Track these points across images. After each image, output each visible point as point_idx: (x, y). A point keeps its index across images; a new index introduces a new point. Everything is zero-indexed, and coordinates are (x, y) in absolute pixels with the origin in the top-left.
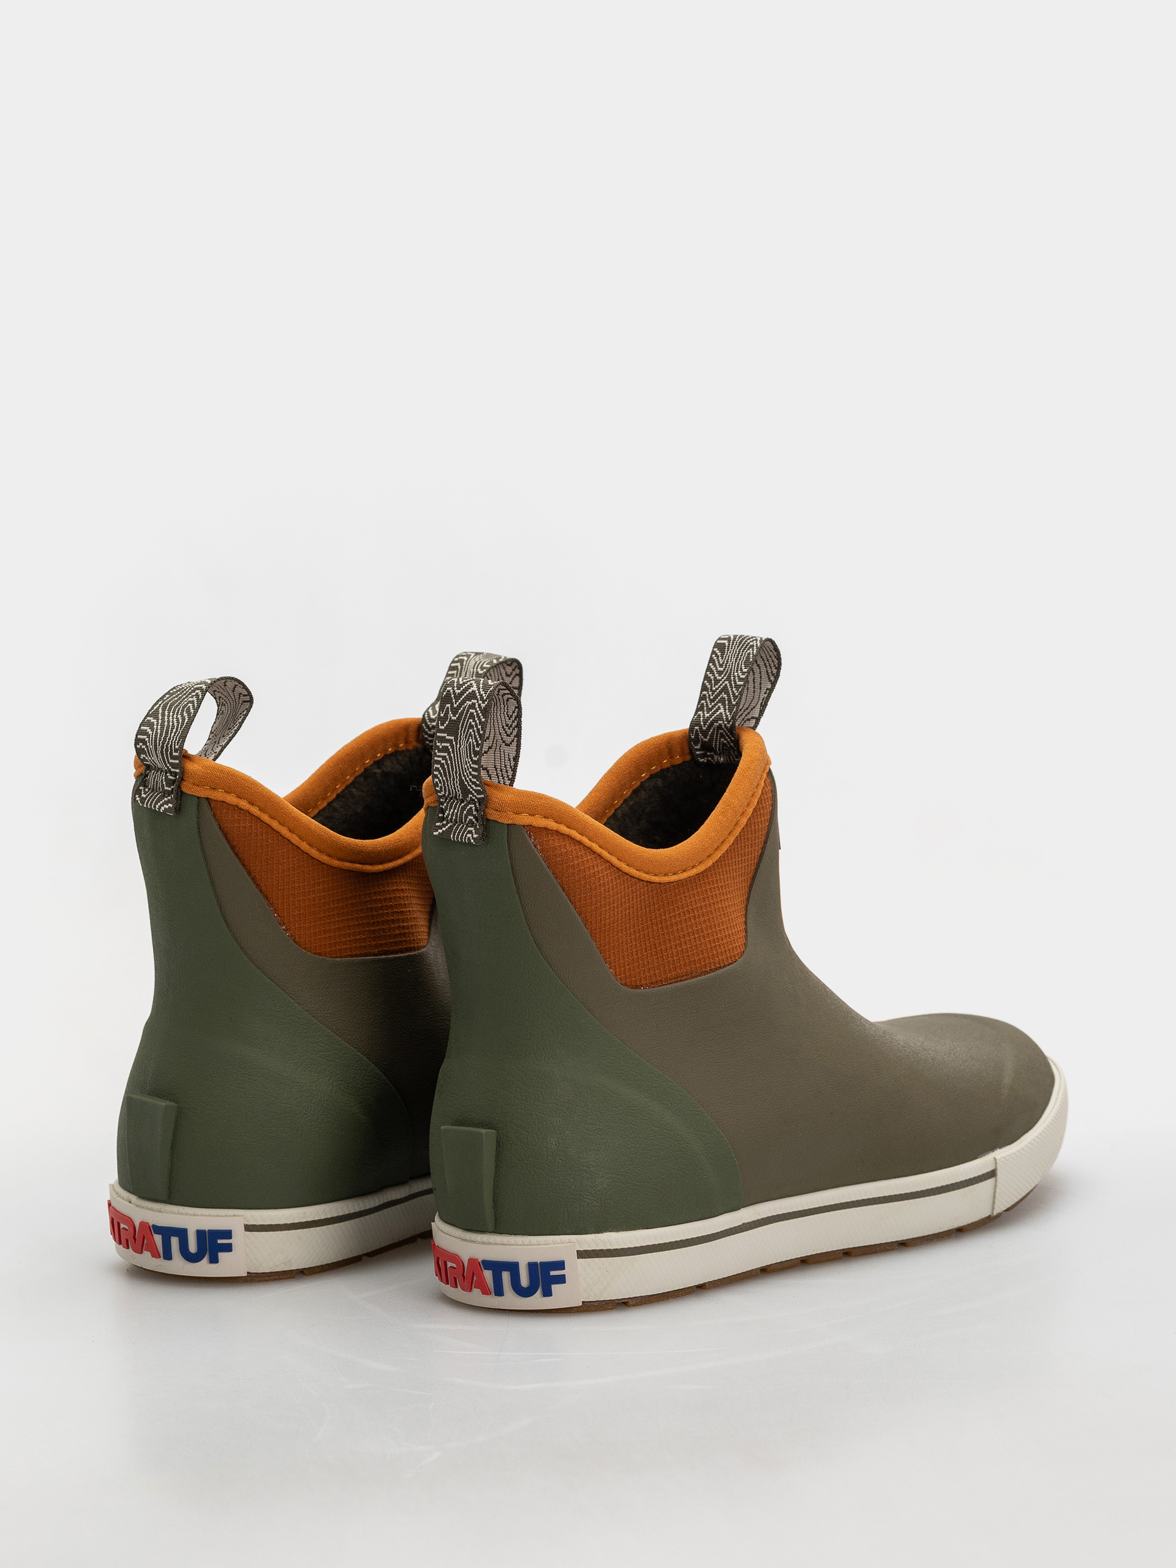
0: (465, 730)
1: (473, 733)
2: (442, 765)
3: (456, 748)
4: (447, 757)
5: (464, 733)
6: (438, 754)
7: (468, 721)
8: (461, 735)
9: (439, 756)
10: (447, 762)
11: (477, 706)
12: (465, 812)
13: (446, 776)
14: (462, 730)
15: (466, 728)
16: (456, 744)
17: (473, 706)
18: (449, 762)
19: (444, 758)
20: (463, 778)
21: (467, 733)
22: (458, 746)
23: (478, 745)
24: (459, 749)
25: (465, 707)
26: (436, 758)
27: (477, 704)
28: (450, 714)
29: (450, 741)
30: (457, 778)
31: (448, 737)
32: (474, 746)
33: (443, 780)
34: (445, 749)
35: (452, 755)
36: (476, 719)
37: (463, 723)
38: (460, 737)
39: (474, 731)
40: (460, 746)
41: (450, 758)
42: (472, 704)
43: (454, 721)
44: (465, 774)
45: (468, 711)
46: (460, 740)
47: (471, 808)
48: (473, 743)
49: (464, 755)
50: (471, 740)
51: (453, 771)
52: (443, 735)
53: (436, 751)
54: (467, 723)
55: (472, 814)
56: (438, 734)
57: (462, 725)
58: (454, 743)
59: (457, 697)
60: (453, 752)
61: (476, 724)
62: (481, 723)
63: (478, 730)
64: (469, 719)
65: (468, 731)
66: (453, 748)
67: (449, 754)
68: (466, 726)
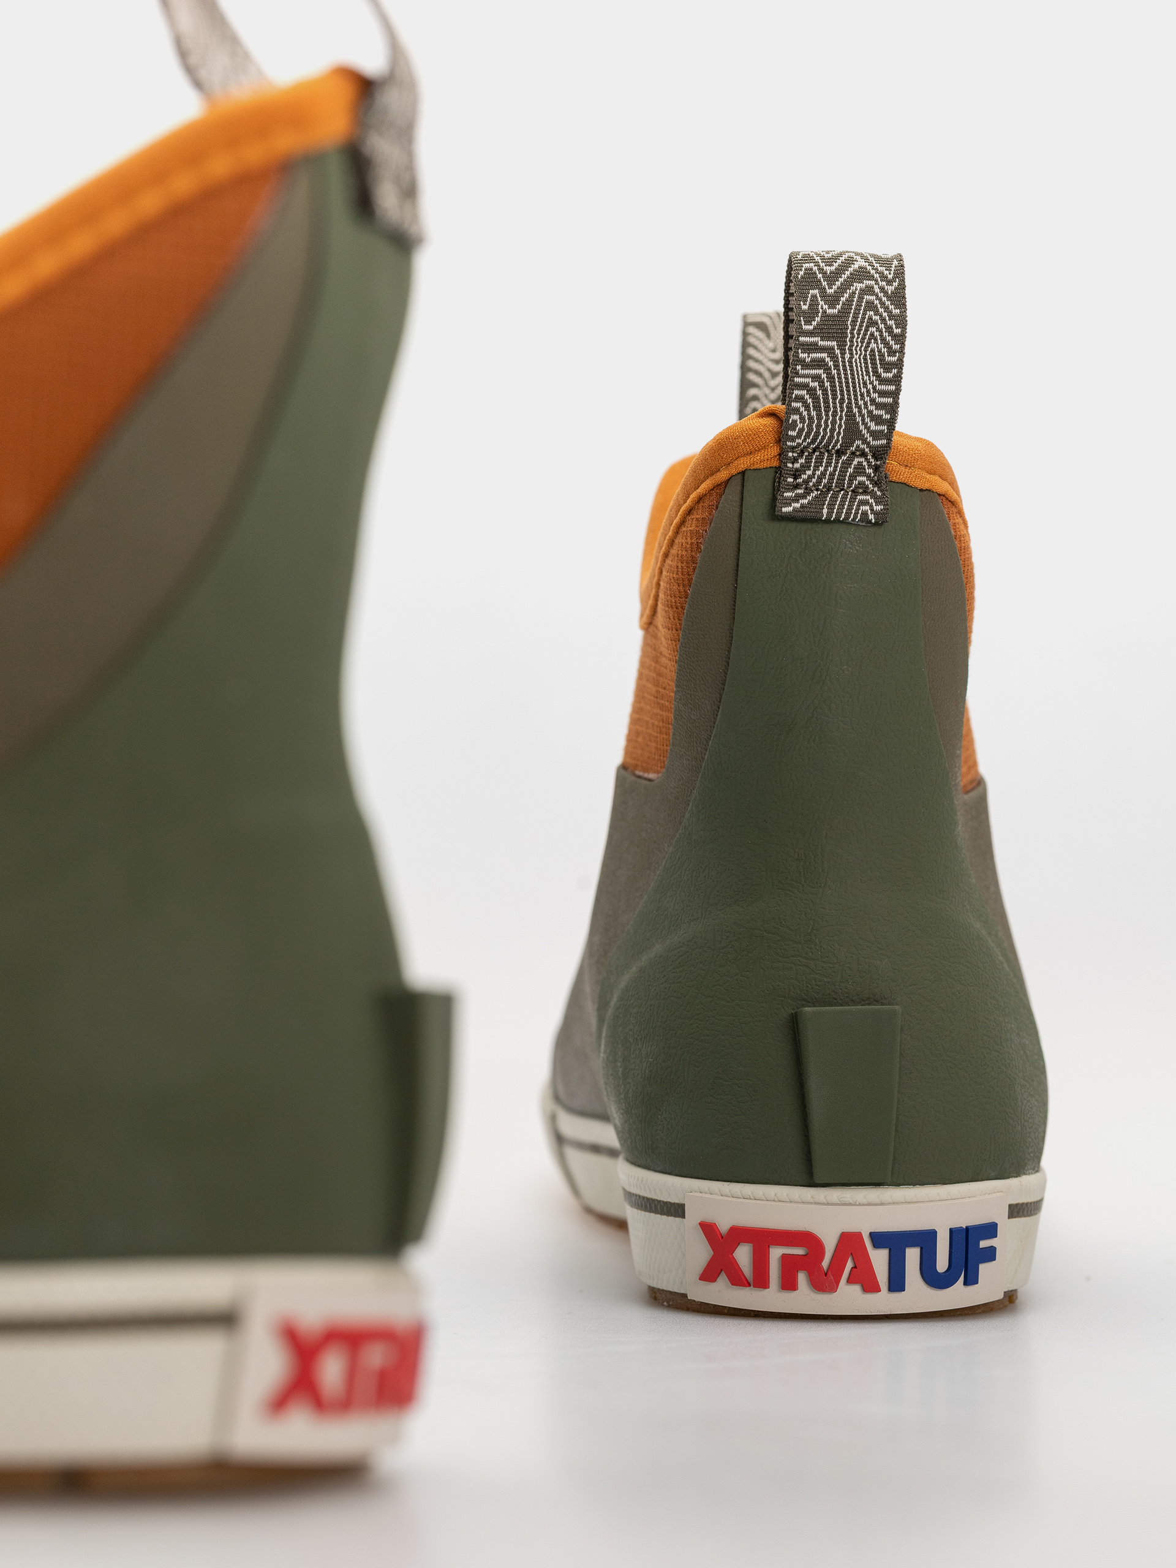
0: (859, 330)
1: (877, 334)
2: (812, 392)
3: (844, 362)
4: (824, 376)
5: (859, 334)
6: (801, 372)
7: (864, 314)
8: (853, 337)
9: (804, 376)
10: (822, 385)
11: (877, 290)
12: (851, 470)
13: (817, 408)
14: (853, 329)
15: (861, 326)
16: (843, 354)
17: (869, 290)
18: (827, 384)
19: (816, 378)
20: (855, 410)
21: (865, 335)
22: (847, 356)
23: (892, 353)
24: (850, 362)
25: (854, 293)
26: (796, 380)
27: (876, 287)
28: (822, 305)
29: (829, 350)
30: (842, 411)
31: (821, 343)
32: (882, 355)
33: (811, 418)
34: (819, 364)
35: (834, 372)
36: (881, 310)
37: (855, 318)
38: (851, 341)
39: (878, 330)
40: (851, 358)
41: (831, 378)
42: (866, 287)
43: (833, 316)
44: (861, 403)
45: (861, 299)
46: (851, 346)
47: (860, 463)
48: (879, 351)
49: (861, 375)
50: (873, 345)
51: (834, 399)
52: (812, 339)
53: (799, 367)
54: (863, 318)
55: (864, 474)
56: (800, 339)
57: (854, 322)
58: (838, 352)
59: (832, 278)
60: (836, 366)
61: (883, 320)
62: (891, 317)
63: (889, 329)
64: (865, 311)
65: (866, 330)
66: (836, 362)
67: (827, 370)
68: (862, 322)
